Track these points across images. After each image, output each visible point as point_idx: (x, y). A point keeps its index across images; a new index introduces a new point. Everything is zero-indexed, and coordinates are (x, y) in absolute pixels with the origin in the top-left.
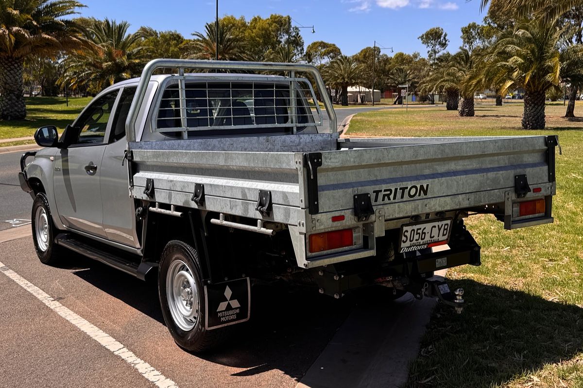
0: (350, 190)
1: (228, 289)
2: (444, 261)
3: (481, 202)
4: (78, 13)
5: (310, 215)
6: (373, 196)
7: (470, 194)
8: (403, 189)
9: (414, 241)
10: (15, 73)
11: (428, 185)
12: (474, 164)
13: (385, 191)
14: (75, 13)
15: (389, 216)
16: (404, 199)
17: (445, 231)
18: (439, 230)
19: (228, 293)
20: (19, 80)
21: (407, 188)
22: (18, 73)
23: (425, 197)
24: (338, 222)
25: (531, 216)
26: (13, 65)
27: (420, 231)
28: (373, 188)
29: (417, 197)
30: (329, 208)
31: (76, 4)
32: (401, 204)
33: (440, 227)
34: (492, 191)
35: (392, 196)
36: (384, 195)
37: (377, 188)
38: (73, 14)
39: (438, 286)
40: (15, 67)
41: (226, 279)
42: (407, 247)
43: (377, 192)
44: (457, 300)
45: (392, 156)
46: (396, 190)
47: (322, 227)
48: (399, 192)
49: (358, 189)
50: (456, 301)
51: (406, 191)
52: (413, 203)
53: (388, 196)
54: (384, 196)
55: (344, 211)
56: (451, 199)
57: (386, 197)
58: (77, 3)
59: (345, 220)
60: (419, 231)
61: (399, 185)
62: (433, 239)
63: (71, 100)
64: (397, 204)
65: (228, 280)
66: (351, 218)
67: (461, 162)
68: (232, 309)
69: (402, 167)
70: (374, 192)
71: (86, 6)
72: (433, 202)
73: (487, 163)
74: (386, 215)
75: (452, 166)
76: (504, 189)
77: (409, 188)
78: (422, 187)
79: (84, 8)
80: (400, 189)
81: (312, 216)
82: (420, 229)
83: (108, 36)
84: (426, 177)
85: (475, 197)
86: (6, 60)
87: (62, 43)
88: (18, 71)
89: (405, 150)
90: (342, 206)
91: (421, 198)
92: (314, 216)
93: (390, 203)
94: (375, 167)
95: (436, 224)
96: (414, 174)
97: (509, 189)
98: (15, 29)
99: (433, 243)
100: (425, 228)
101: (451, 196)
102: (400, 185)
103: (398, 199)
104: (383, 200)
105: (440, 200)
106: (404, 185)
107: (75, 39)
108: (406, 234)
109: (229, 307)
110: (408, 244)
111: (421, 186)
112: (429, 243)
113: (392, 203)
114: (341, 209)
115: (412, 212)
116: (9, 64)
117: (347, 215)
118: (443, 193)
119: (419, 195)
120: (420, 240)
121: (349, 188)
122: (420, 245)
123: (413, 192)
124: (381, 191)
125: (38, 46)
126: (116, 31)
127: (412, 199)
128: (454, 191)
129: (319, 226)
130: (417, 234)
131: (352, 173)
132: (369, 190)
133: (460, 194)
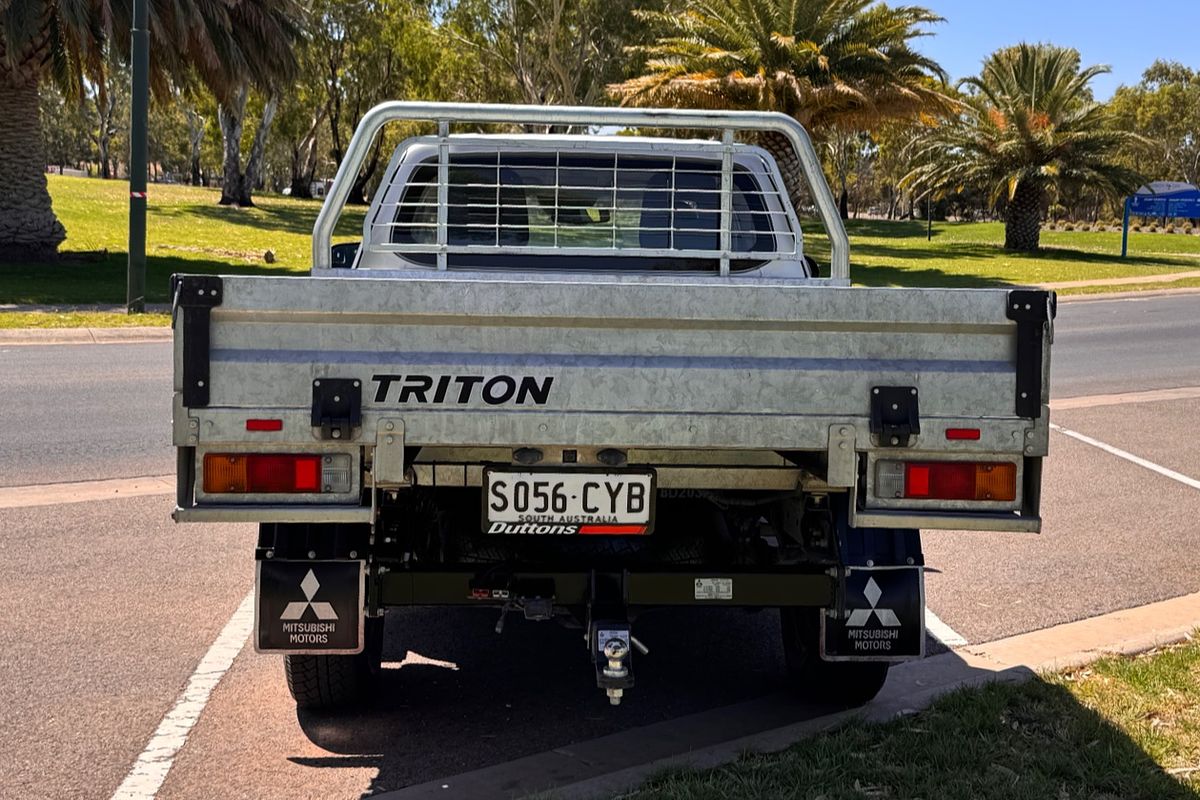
0: (305, 368)
1: (311, 575)
2: (723, 588)
3: (734, 439)
4: (930, 34)
5: (187, 409)
6: (371, 389)
7: (695, 417)
8: (468, 383)
9: (531, 512)
10: (786, 166)
11: (550, 380)
12: (728, 344)
13: (410, 378)
14: (921, 35)
15: (419, 438)
16: (469, 405)
17: (635, 502)
18: (614, 495)
19: (310, 584)
20: (792, 181)
22: (791, 167)
23: (537, 406)
24: (265, 433)
25: (960, 504)
26: (783, 150)
27: (548, 490)
28: (374, 370)
29: (511, 403)
30: (242, 399)
31: (925, 15)
32: (459, 414)
33: (614, 488)
34: (779, 419)
35: (430, 394)
36: (404, 388)
37: (386, 370)
38: (917, 37)
39: (598, 630)
40: (786, 153)
41: (311, 555)
42: (508, 524)
43: (385, 381)
44: (608, 669)
45: (435, 301)
46: (445, 381)
47: (218, 439)
48: (455, 386)
49: (327, 368)
50: (605, 672)
51: (477, 389)
52: (497, 418)
53: (419, 391)
54: (407, 390)
55: (282, 411)
56: (628, 422)
57: (412, 394)
58: (926, 12)
59: (284, 430)
60: (541, 489)
61: (454, 371)
62: (595, 516)
63: (945, 227)
64: (446, 414)
65: (315, 558)
66: (301, 428)
67: (681, 335)
68: (316, 621)
69: (478, 331)
70: (376, 378)
71: (942, 19)
72: (563, 422)
73: (776, 344)
74: (408, 435)
75: (648, 342)
76: (829, 418)
77: (485, 381)
78: (529, 381)
79: (938, 23)
80: (459, 379)
81: (192, 411)
82: (546, 484)
83: (1021, 85)
84: (549, 359)
85: (713, 428)
86: (771, 139)
87: (878, 102)
88: (792, 161)
89: (481, 290)
90: (277, 400)
91: (527, 408)
92: (195, 413)
93: (423, 410)
94: (393, 323)
95: (600, 479)
96: (516, 350)
97: (847, 418)
98: (780, 75)
99: (595, 524)
100: (561, 485)
101: (628, 415)
102: (460, 370)
103: (450, 403)
104: (404, 398)
105: (585, 419)
106: (470, 371)
107: (905, 91)
108: (499, 489)
109: (309, 616)
110: (511, 514)
111: (525, 379)
112: (583, 524)
113: (431, 410)
114: (274, 406)
115: (492, 438)
116: (774, 148)
117: (291, 421)
118: (601, 404)
119: (520, 400)
120: (550, 512)
121: (305, 362)
122: (552, 525)
123: (500, 389)
124: (398, 378)
125: (832, 108)
126: (1041, 71)
127: (493, 406)
128: (640, 403)
129: (210, 435)
130: (537, 494)
131: (323, 331)
132: (364, 373)
133: (660, 413)
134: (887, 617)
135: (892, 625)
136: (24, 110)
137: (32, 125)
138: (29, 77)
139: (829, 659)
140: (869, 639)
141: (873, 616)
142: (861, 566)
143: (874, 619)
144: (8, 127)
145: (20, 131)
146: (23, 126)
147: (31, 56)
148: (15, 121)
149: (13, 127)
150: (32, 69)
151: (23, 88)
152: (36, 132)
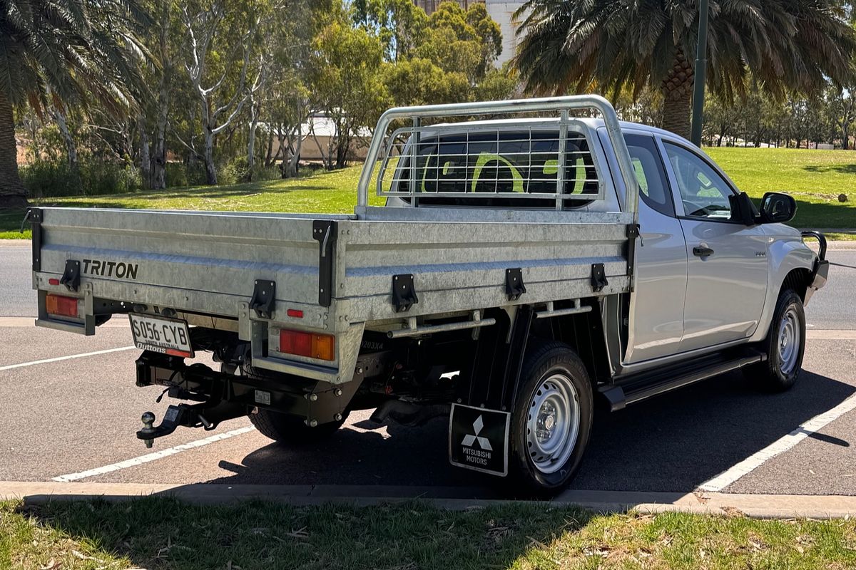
0: (65, 254)
6: (83, 266)
7: (187, 291)
8: (112, 264)
9: (148, 338)
11: (137, 266)
13: (94, 262)
15: (97, 294)
16: (112, 278)
17: (183, 338)
18: (174, 333)
21: (115, 264)
23: (133, 280)
24: (55, 286)
27: (151, 327)
28: (84, 257)
29: (125, 278)
30: (49, 269)
32: (108, 282)
33: (173, 329)
35: (100, 270)
37: (87, 257)
42: (143, 344)
46: (104, 263)
47: (43, 287)
48: (107, 267)
49: (71, 254)
51: (114, 268)
52: (120, 285)
53: (97, 268)
54: (93, 268)
55: (59, 275)
56: (163, 292)
57: (95, 270)
59: (59, 285)
62: (170, 344)
64: (104, 281)
70: (84, 261)
72: (142, 290)
74: (94, 292)
76: (238, 297)
77: (117, 265)
78: (130, 266)
80: (109, 263)
82: (150, 324)
89: (114, 216)
90: (58, 270)
91: (130, 280)
92: (37, 274)
95: (166, 323)
97: (246, 298)
99: (172, 349)
100: (154, 325)
101: (163, 288)
102: (109, 258)
103: (106, 276)
104: (92, 273)
105: (150, 289)
106: (112, 259)
110: (143, 339)
112: (168, 348)
113: (100, 279)
114: (57, 273)
115: (119, 296)
118: (153, 281)
119: (127, 277)
120: (155, 339)
122: (157, 347)
123: (121, 270)
124: (90, 261)
127: (119, 279)
128: (167, 282)
129: (41, 285)
130: (148, 330)
132: (81, 258)
133: (175, 288)
134: (484, 443)
135: (487, 449)
136: (679, 113)
137: (683, 122)
138: (684, 94)
139: (454, 464)
140: (474, 456)
141: (476, 441)
142: (477, 407)
143: (476, 443)
144: (670, 124)
145: (676, 126)
146: (678, 123)
147: (685, 81)
148: (674, 120)
149: (672, 124)
150: (685, 88)
151: (679, 100)
152: (686, 126)
